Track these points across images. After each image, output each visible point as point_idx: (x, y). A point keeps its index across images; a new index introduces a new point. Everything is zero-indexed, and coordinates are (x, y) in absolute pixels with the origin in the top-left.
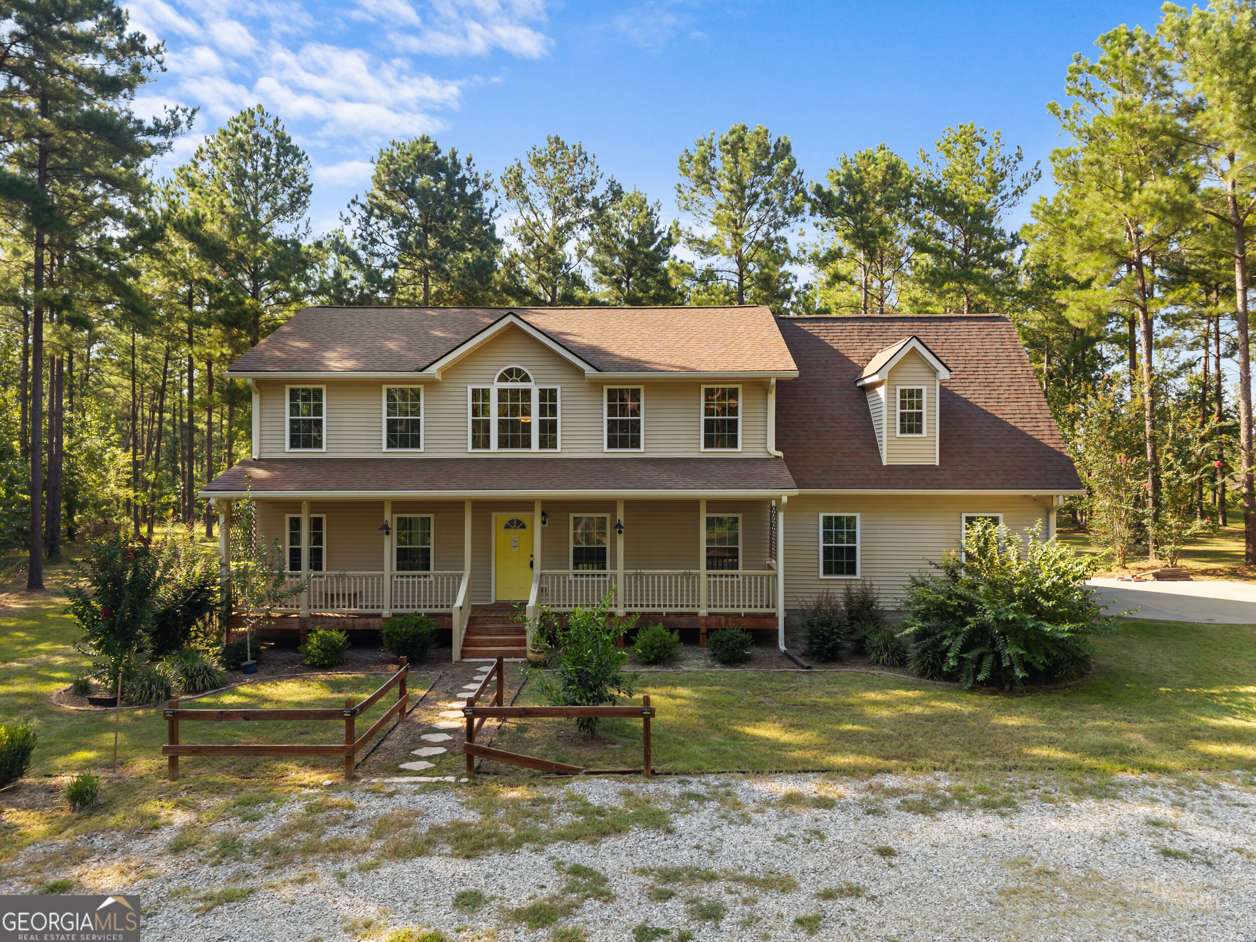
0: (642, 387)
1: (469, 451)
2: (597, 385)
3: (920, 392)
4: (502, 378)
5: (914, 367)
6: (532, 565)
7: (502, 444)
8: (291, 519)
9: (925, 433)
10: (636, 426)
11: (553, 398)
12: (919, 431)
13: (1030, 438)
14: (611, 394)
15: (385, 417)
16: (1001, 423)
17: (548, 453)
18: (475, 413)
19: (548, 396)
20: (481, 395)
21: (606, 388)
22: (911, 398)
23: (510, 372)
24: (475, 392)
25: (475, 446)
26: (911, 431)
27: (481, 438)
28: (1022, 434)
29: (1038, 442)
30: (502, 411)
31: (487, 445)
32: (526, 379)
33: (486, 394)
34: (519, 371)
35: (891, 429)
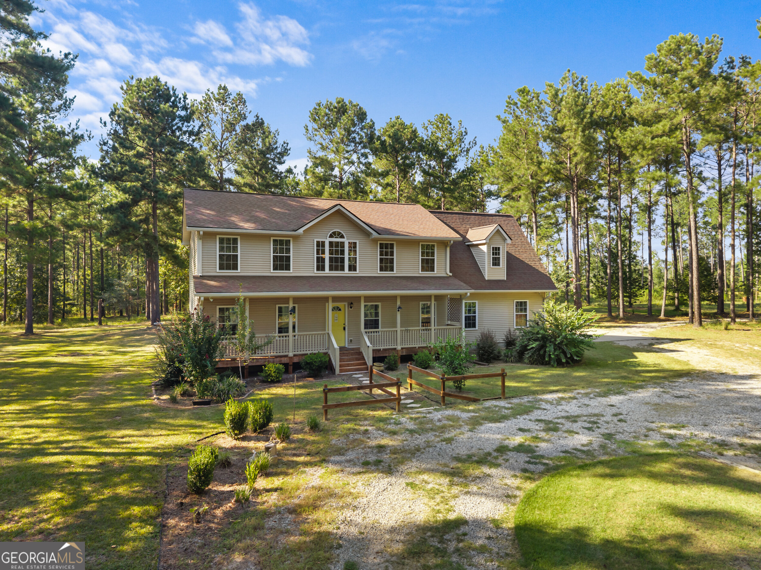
0: (394, 243)
1: (316, 273)
2: (375, 241)
3: (499, 248)
4: (331, 236)
5: (498, 238)
6: (344, 329)
7: (331, 269)
8: (220, 309)
9: (501, 266)
10: (392, 261)
11: (355, 247)
12: (499, 265)
13: (534, 268)
14: (381, 246)
15: (272, 254)
16: (522, 262)
17: (352, 274)
18: (318, 253)
19: (353, 246)
20: (321, 245)
21: (379, 242)
22: (496, 251)
23: (334, 233)
24: (318, 242)
25: (318, 269)
26: (496, 265)
27: (321, 267)
28: (531, 266)
29: (537, 270)
30: (331, 253)
31: (323, 269)
32: (342, 237)
33: (323, 243)
34: (340, 233)
35: (489, 264)
